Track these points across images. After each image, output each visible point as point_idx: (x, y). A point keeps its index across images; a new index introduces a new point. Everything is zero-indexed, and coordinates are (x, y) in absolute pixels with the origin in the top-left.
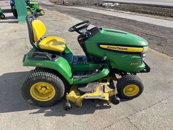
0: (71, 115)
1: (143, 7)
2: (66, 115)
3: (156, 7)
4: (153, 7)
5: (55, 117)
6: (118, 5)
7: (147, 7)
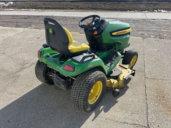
0: (120, 98)
1: (42, 3)
2: (117, 100)
3: (54, 3)
4: (52, 3)
5: (114, 107)
6: (13, 4)
7: (46, 3)
